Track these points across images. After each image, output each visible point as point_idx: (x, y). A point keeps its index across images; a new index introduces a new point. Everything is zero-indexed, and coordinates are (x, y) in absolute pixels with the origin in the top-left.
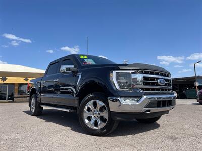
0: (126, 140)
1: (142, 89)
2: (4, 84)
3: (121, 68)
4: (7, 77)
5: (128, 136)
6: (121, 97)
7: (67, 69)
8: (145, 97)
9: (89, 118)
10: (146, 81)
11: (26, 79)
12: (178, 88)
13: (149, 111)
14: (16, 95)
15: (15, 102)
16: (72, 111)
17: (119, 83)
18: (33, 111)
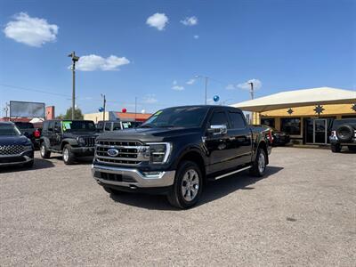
2: (321, 117)
4: (324, 107)
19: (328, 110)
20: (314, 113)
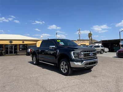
0: (77, 77)
1: (83, 58)
2: (12, 45)
3: (75, 50)
4: (13, 41)
5: (78, 76)
6: (75, 62)
7: (53, 48)
8: (84, 61)
9: (63, 69)
10: (85, 55)
11: (23, 42)
12: (110, 45)
13: (86, 67)
14: (18, 51)
15: (18, 55)
16: (55, 65)
17: (74, 56)
18: (35, 63)
19: (14, 43)
20: (9, 43)
